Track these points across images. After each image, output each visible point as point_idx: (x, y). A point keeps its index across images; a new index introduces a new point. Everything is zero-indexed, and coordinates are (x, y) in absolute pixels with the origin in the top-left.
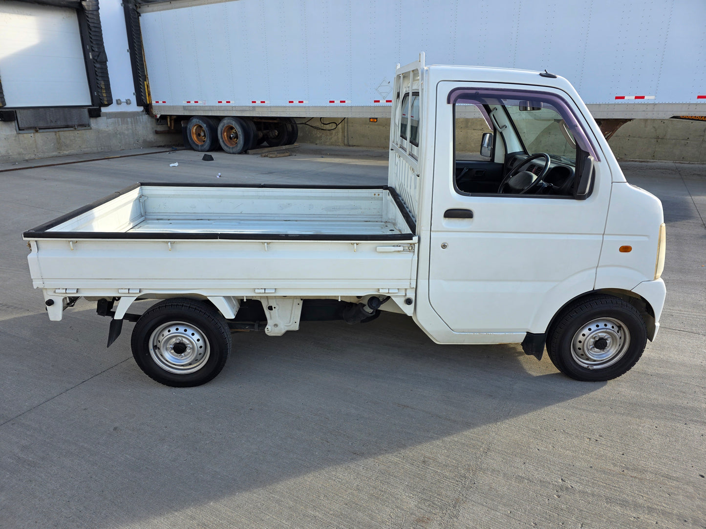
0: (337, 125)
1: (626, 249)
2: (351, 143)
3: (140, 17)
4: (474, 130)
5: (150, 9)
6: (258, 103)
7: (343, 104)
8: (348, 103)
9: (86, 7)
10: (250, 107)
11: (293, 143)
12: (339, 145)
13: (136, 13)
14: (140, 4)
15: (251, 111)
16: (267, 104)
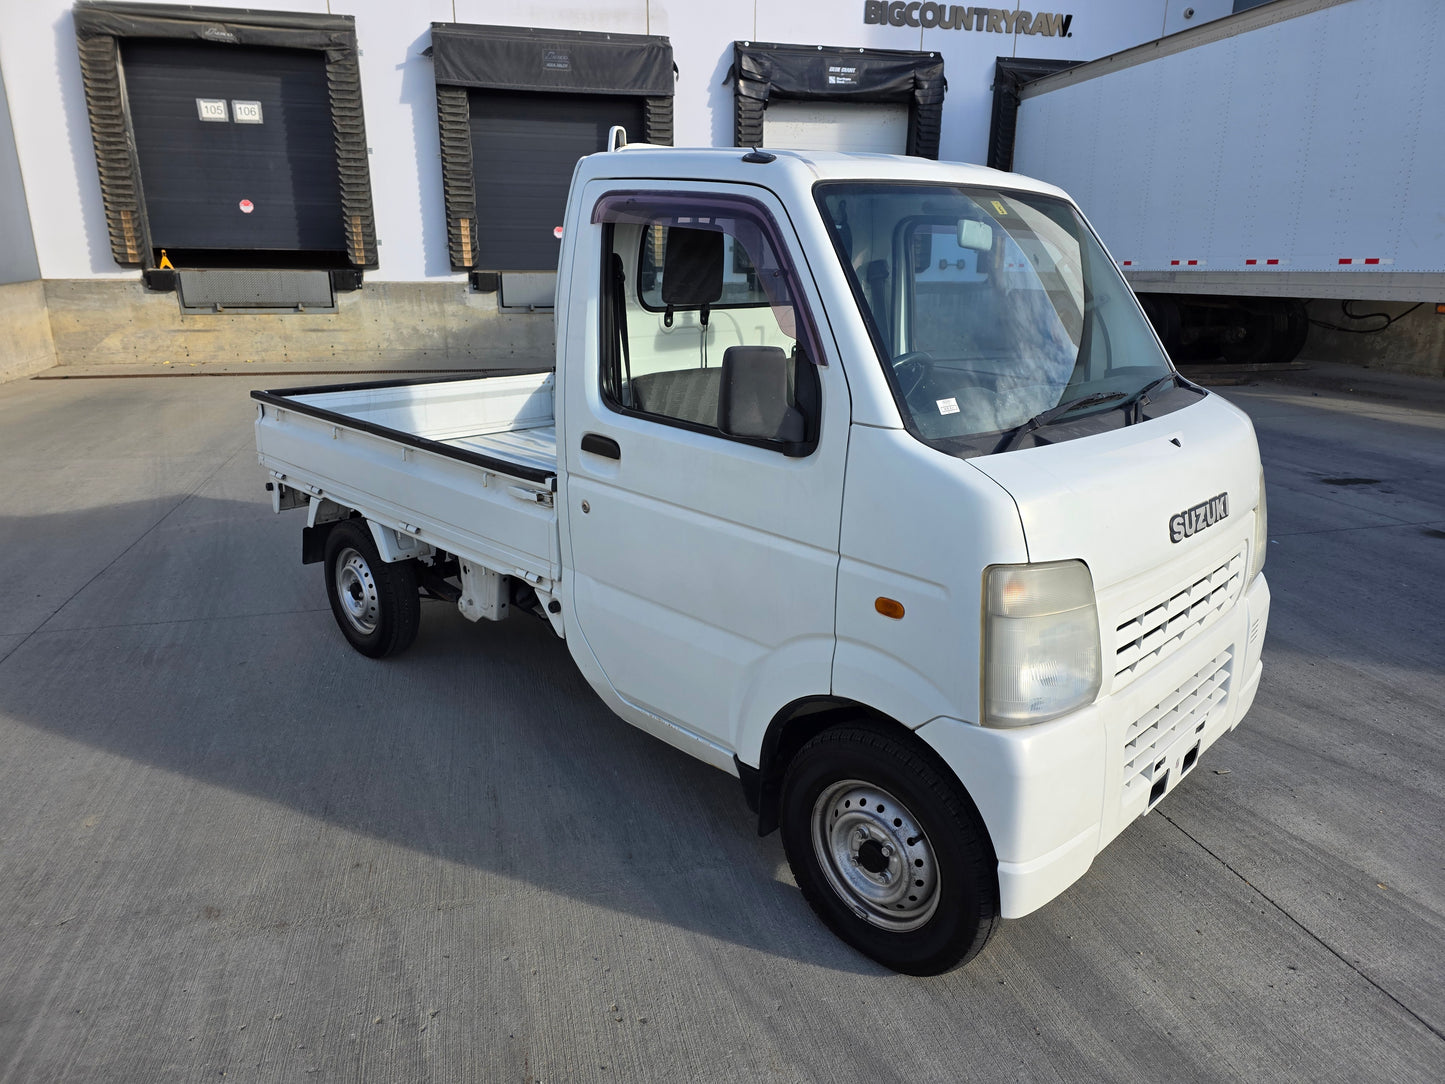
0: (1390, 322)
1: (890, 608)
3: (1019, 108)
5: (1037, 88)
6: (1184, 264)
7: (1372, 267)
8: (1385, 264)
9: (921, 100)
10: (1164, 273)
11: (1290, 361)
12: (1429, 375)
13: (1013, 100)
14: (1024, 81)
15: (1166, 282)
16: (1201, 266)
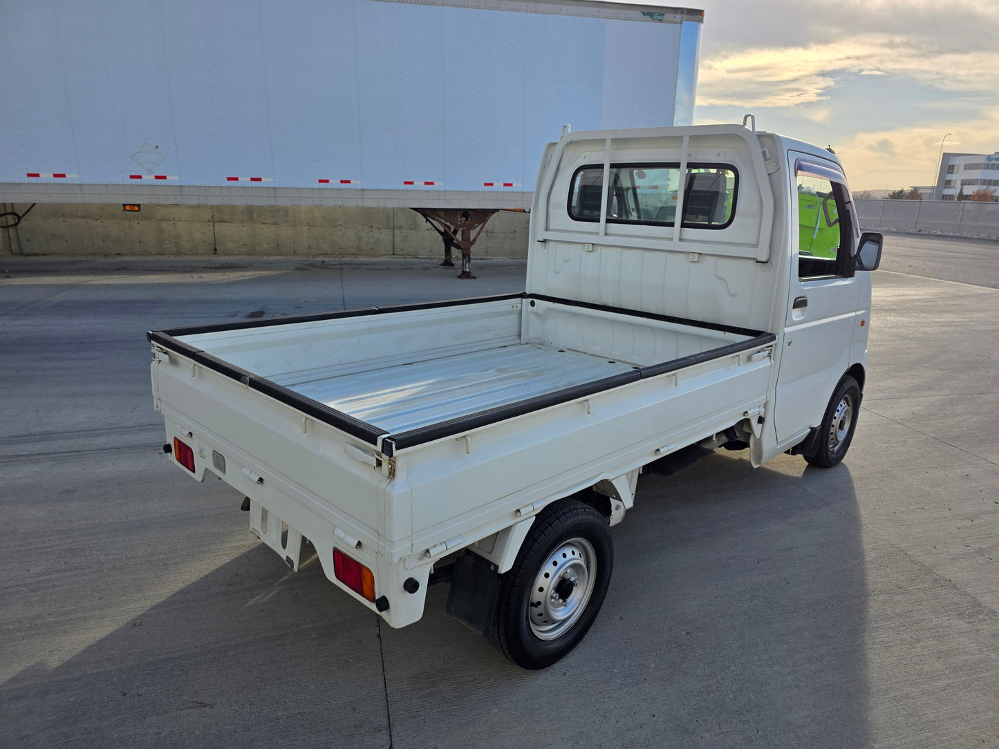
0: (19, 218)
2: (27, 250)
4: (264, 224)
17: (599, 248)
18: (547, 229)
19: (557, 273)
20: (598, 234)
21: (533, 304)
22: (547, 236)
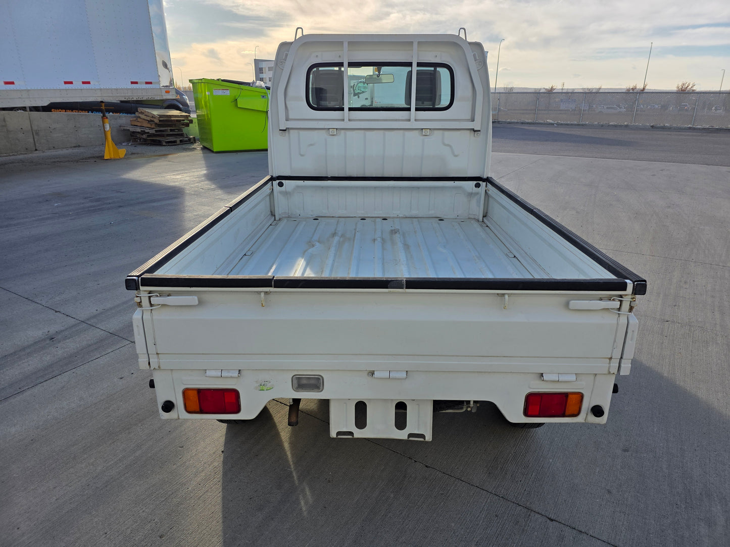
17: (343, 132)
18: (287, 120)
19: (302, 155)
20: (343, 120)
21: (281, 185)
22: (290, 124)
